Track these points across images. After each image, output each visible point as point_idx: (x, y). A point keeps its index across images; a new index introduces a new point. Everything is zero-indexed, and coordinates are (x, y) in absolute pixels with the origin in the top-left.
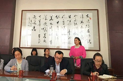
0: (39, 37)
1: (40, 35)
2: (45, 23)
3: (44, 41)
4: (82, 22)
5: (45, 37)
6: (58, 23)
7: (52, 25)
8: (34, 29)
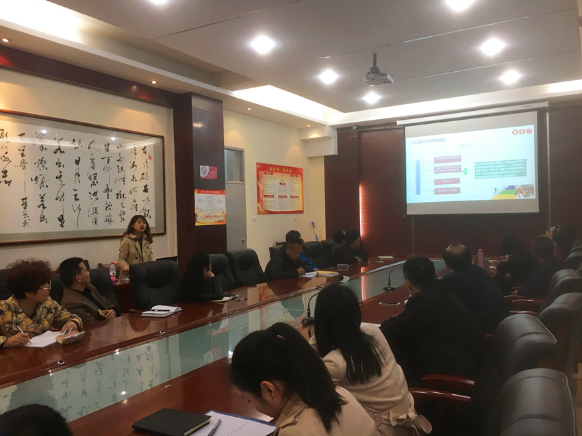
0: (25, 205)
1: (26, 199)
2: (42, 161)
3: (42, 218)
4: (133, 166)
5: (43, 205)
6: (77, 162)
7: (61, 169)
8: (3, 177)
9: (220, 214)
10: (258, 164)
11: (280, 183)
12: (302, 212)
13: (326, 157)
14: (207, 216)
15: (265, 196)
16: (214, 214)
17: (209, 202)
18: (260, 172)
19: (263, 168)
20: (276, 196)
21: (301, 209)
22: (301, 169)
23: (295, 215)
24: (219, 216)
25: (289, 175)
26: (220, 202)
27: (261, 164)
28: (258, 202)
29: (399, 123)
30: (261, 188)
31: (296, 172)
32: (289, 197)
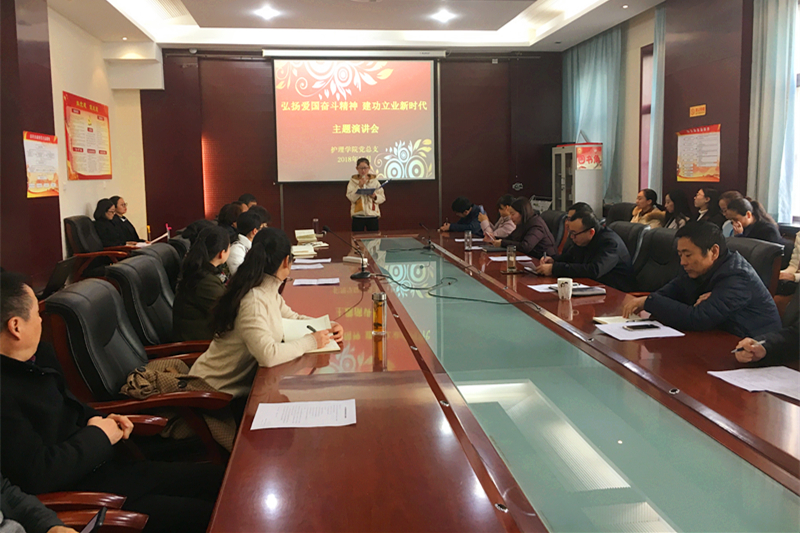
9: (51, 178)
10: (65, 93)
11: (89, 129)
12: (109, 177)
13: (143, 92)
14: (39, 182)
15: (74, 149)
16: (45, 178)
17: (40, 155)
18: (68, 107)
19: (71, 100)
20: (85, 151)
21: (109, 173)
22: (107, 108)
23: (104, 182)
24: (50, 182)
25: (96, 116)
26: (51, 156)
27: (69, 94)
28: (68, 159)
29: (266, 53)
30: (70, 135)
31: (101, 111)
32: (97, 152)
